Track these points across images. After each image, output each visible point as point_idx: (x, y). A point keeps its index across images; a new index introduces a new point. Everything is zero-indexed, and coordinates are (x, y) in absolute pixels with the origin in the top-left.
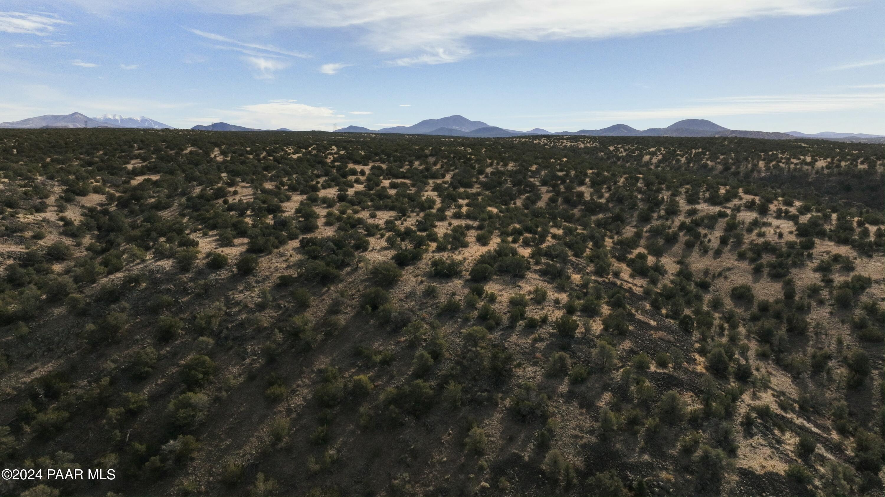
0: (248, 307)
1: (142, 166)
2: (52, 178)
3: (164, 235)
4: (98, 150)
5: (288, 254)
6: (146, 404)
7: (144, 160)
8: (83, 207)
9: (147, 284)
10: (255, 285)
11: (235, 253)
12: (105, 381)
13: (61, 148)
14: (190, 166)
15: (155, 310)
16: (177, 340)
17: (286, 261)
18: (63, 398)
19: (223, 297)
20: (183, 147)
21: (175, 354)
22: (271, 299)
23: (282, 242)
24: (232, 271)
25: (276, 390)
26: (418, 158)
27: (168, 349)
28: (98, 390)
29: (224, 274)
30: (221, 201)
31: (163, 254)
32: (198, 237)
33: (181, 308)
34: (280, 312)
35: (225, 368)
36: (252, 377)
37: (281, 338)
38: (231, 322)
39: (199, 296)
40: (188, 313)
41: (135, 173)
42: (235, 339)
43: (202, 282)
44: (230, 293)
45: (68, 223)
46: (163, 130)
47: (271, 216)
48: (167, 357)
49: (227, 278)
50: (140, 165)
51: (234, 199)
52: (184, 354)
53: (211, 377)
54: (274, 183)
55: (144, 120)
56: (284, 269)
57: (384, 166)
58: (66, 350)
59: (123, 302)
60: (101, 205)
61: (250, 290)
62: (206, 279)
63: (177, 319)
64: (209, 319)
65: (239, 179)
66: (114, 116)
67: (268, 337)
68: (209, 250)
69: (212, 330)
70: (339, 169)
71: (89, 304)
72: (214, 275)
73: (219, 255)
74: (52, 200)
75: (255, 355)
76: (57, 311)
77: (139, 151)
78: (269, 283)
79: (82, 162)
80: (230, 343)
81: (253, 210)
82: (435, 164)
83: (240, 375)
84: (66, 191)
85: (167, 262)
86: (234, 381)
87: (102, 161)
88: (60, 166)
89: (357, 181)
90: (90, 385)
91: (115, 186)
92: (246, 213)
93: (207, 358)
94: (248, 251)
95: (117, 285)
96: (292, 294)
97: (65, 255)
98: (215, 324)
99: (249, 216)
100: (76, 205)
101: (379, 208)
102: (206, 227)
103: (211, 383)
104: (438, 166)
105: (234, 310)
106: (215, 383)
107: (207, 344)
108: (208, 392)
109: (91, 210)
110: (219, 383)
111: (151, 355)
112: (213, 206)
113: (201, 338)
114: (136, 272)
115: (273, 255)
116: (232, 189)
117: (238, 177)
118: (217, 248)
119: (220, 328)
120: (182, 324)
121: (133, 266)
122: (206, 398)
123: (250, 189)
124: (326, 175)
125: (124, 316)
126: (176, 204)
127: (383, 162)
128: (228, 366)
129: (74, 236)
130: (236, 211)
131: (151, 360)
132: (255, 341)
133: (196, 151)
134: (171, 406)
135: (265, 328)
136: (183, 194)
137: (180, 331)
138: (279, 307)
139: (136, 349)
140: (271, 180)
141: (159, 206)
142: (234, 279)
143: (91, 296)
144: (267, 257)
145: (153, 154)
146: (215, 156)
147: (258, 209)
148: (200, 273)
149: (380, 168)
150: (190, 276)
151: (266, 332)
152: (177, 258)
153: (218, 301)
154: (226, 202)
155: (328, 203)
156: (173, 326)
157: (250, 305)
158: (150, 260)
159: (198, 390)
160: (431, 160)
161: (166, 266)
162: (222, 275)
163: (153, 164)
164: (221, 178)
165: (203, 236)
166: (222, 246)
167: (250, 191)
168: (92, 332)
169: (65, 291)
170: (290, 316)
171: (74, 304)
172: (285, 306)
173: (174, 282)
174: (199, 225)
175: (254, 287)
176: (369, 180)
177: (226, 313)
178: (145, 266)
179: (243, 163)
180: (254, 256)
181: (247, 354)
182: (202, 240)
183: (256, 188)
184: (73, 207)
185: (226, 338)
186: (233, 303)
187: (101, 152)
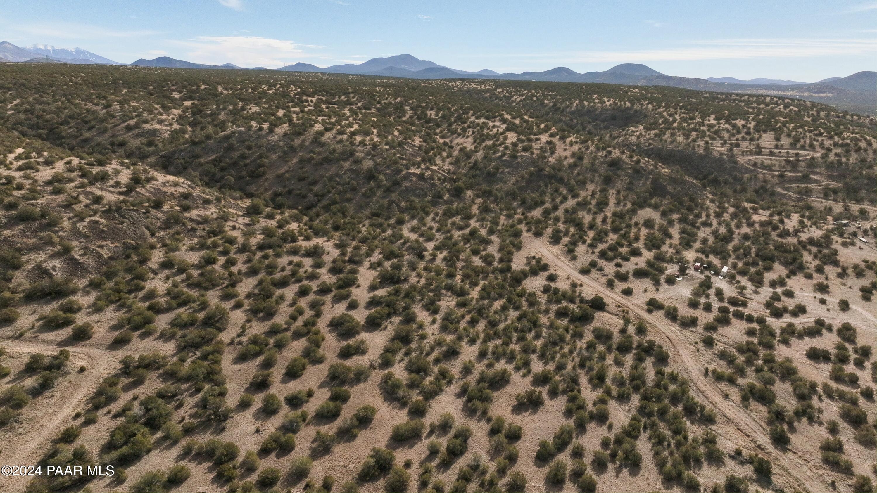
0: (275, 141)
5: (285, 127)
10: (275, 135)
11: (266, 127)
12: (234, 158)
15: (244, 141)
16: (253, 149)
17: (285, 129)
19: (265, 138)
22: (282, 139)
23: (281, 124)
24: (266, 132)
25: (287, 159)
26: (344, 94)
27: (251, 151)
29: (263, 132)
33: (252, 141)
34: (286, 142)
37: (287, 148)
38: (270, 145)
39: (256, 137)
40: (255, 142)
42: (272, 149)
43: (256, 134)
44: (267, 137)
47: (272, 116)
54: (268, 105)
55: (78, 52)
56: (285, 132)
57: (324, 98)
61: (274, 137)
62: (258, 133)
64: (262, 144)
67: (283, 148)
70: (299, 99)
75: (280, 152)
78: (280, 135)
82: (353, 97)
89: (309, 105)
90: (231, 159)
93: (265, 153)
94: (270, 126)
96: (289, 137)
98: (265, 145)
101: (319, 116)
104: (355, 99)
105: (270, 142)
107: (264, 150)
111: (246, 153)
113: (261, 149)
115: (279, 127)
118: (259, 125)
120: (254, 145)
124: (292, 102)
127: (324, 96)
132: (279, 149)
139: (241, 151)
142: (268, 134)
144: (277, 128)
147: (265, 114)
149: (321, 99)
150: (252, 132)
155: (297, 113)
160: (352, 95)
176: (315, 104)
181: (277, 152)
185: (269, 148)
186: (269, 140)
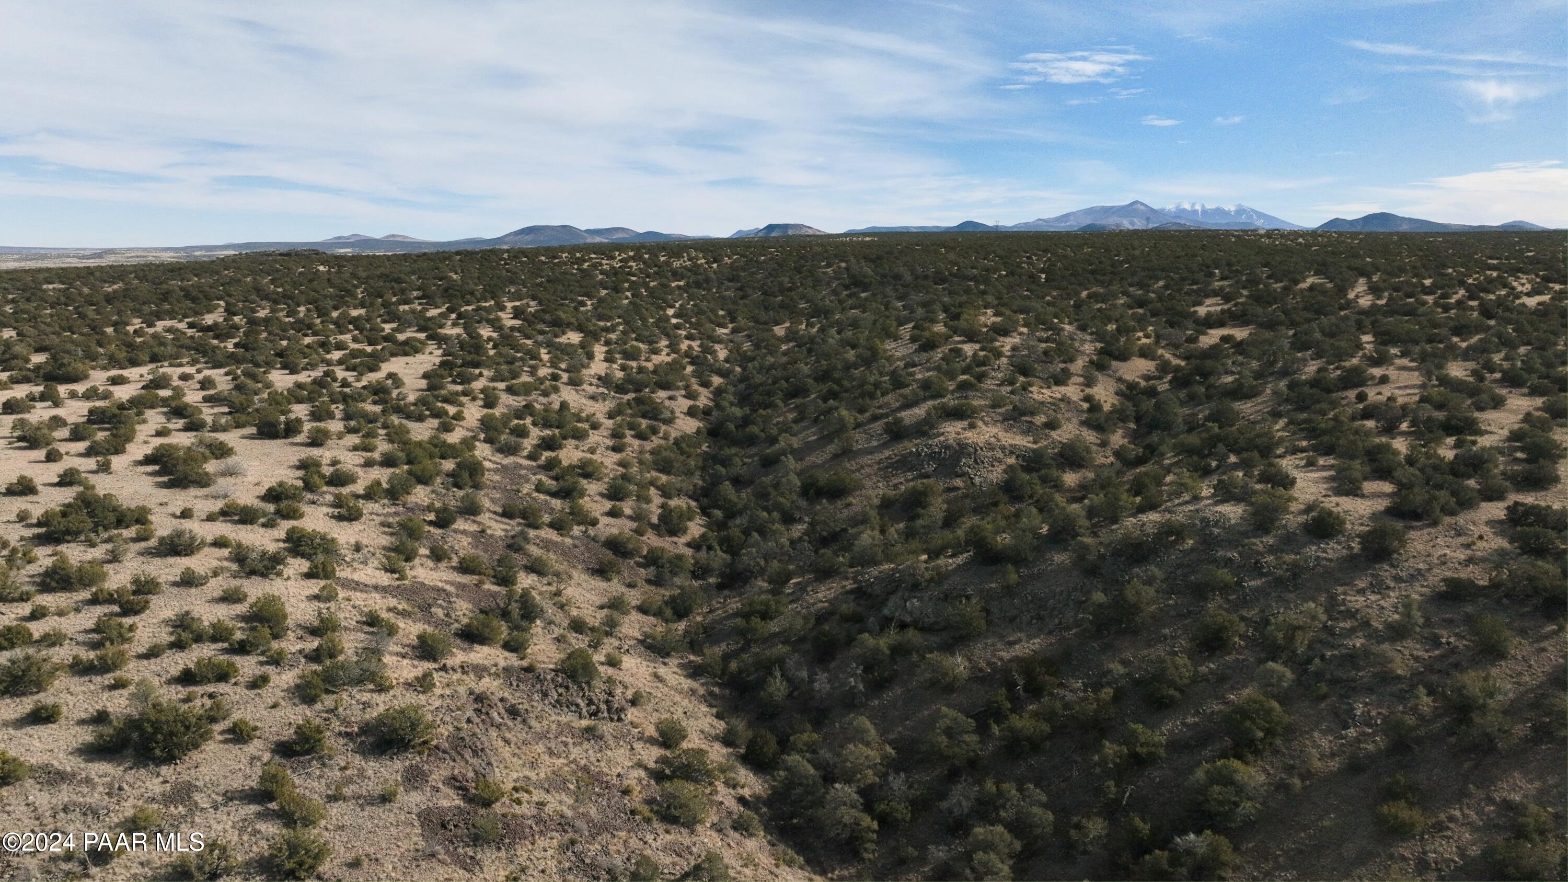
0: (1370, 626)
1: (1223, 311)
2: (1083, 328)
3: (1237, 452)
4: (1158, 279)
5: (1476, 531)
6: (1162, 752)
7: (1227, 299)
8: (1120, 380)
9: (1196, 542)
10: (1392, 585)
11: (1361, 512)
12: (1107, 693)
13: (1104, 275)
14: (1307, 315)
15: (1201, 592)
16: (1229, 654)
17: (1468, 546)
18: (1045, 700)
19: (1325, 595)
20: (1298, 276)
21: (1221, 679)
22: (1421, 621)
23: (1465, 503)
24: (1350, 548)
25: (1401, 811)
27: (1212, 666)
28: (1095, 706)
29: (1332, 550)
30: (1352, 394)
31: (1228, 491)
32: (1297, 467)
33: (1245, 598)
34: (1437, 652)
35: (1307, 732)
36: (1354, 767)
37: (1428, 706)
38: (1333, 647)
39: (1279, 582)
40: (1257, 610)
41: (1210, 322)
42: (1334, 682)
43: (1290, 558)
44: (1340, 589)
45: (1095, 407)
46: (1269, 234)
47: (1450, 441)
48: (1208, 680)
49: (1338, 559)
50: (1219, 308)
51: (1379, 393)
52: (1237, 683)
53: (1278, 742)
54: (1471, 365)
56: (1460, 563)
58: (1060, 623)
59: (1153, 568)
60: (1147, 378)
61: (1380, 593)
62: (1299, 553)
63: (1235, 617)
64: (1293, 630)
65: (1394, 351)
66: (1193, 205)
67: (1401, 697)
68: (1312, 498)
69: (1294, 652)
71: (1102, 557)
72: (1314, 548)
73: (1330, 513)
74: (1079, 365)
75: (1370, 726)
76: (1060, 558)
77: (1221, 283)
78: (1423, 586)
79: (1129, 300)
80: (1324, 688)
81: (1413, 423)
83: (1333, 755)
84: (1101, 352)
85: (1234, 509)
86: (1319, 764)
87: (1160, 299)
88: (1098, 306)
90: (1085, 691)
91: (1174, 346)
92: (1397, 428)
93: (1275, 705)
94: (1389, 512)
95: (1148, 535)
96: (1469, 620)
97: (1083, 459)
98: (1302, 643)
99: (1403, 434)
100: (1110, 376)
102: (1314, 448)
103: (1276, 752)
105: (1341, 625)
106: (1284, 755)
107: (1281, 677)
108: (1268, 767)
109: (1132, 386)
110: (1292, 757)
111: (1182, 670)
112: (1334, 404)
113: (1271, 664)
114: (1180, 518)
115: (1440, 528)
116: (1377, 372)
117: (1395, 345)
118: (1329, 496)
119: (1310, 653)
120: (1242, 627)
121: (1179, 504)
122: (1262, 778)
123: (1417, 373)
125: (1150, 592)
126: (1268, 391)
128: (1312, 730)
129: (1098, 427)
130: (1378, 421)
131: (1181, 678)
132: (1374, 697)
133: (1322, 284)
134: (1200, 775)
135: (1399, 678)
136: (1284, 373)
137: (1236, 639)
138: (1435, 641)
139: (1160, 651)
140: (1466, 355)
141: (1239, 393)
142: (1352, 565)
143: (1107, 546)
144: (1426, 531)
145: (1244, 288)
146: (1357, 297)
147: (1424, 423)
148: (1289, 541)
150: (1271, 541)
151: (1400, 686)
152: (1252, 504)
153: (1315, 602)
154: (1361, 397)
156: (1226, 628)
157: (1375, 624)
158: (1207, 498)
159: (1251, 758)
161: (1232, 516)
162: (1330, 551)
163: (1240, 307)
164: (1359, 346)
165: (1306, 466)
166: (1339, 492)
167: (1415, 378)
168: (1100, 606)
169: (1073, 529)
170: (1456, 666)
171: (1082, 553)
172: (1448, 643)
173: (1240, 548)
174: (1304, 438)
175: (1388, 588)
177: (1325, 626)
178: (1197, 511)
179: (1411, 312)
180: (1399, 525)
181: (1353, 719)
182: (1302, 475)
183: (1428, 374)
184: (1106, 378)
185: (1319, 676)
186: (1341, 612)
187: (1161, 283)
